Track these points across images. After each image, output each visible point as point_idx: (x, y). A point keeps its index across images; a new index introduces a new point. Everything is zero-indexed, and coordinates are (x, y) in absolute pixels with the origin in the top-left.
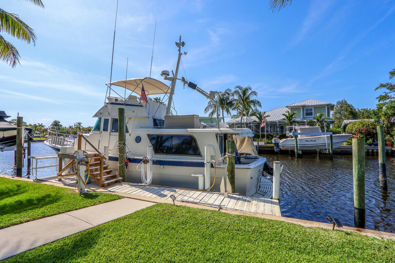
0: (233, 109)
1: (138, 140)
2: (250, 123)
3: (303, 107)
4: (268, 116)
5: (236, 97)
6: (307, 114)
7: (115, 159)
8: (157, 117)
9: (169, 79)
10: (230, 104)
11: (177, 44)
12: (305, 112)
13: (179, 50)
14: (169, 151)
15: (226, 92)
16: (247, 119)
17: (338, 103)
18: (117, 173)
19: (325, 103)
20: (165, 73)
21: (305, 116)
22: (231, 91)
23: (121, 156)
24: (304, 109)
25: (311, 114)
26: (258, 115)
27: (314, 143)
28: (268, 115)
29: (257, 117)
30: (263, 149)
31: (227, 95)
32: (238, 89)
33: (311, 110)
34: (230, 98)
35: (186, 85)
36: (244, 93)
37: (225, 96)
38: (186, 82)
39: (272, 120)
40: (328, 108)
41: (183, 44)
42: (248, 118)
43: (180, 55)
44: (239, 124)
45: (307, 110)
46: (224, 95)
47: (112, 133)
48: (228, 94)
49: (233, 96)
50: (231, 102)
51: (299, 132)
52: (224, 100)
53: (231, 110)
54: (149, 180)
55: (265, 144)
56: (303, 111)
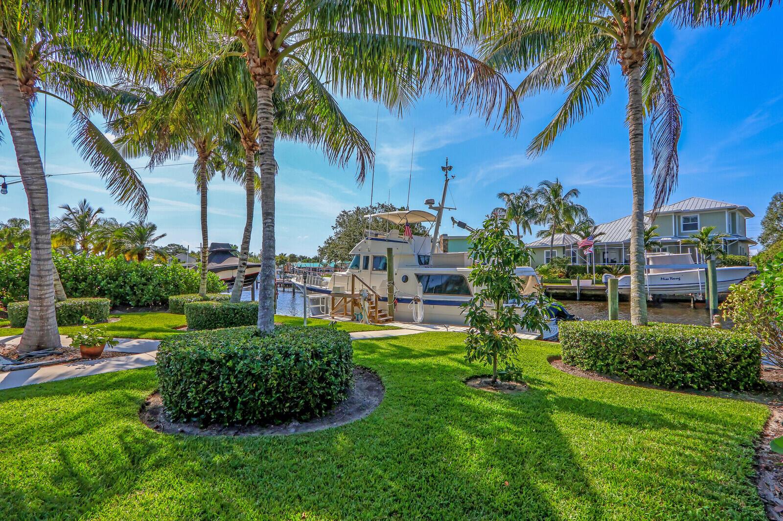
0: (536, 223)
1: (405, 279)
2: (569, 247)
3: (677, 213)
4: (601, 234)
5: (541, 201)
6: (686, 228)
7: (385, 299)
8: (422, 253)
9: (435, 208)
10: (532, 214)
11: (443, 168)
12: (682, 223)
13: (446, 175)
14: (439, 290)
15: (522, 193)
16: (564, 238)
17: (775, 197)
18: (387, 312)
19: (723, 205)
20: (430, 202)
21: (682, 231)
22: (530, 191)
23: (391, 296)
24: (679, 217)
25: (695, 227)
26: (582, 233)
27: (677, 282)
28: (603, 231)
29: (581, 236)
30: (589, 293)
31: (525, 198)
32: (545, 187)
33: (696, 219)
34: (531, 203)
35: (456, 225)
36: (556, 194)
37: (521, 200)
38: (456, 222)
39: (614, 241)
40: (733, 215)
41: (450, 168)
42: (567, 236)
43: (447, 181)
44: (548, 248)
45: (686, 219)
46: (519, 198)
47: (373, 272)
48: (527, 196)
49: (536, 199)
50: (533, 210)
51: (651, 263)
52: (519, 206)
53: (532, 226)
54: (420, 319)
55: (593, 283)
56: (678, 223)
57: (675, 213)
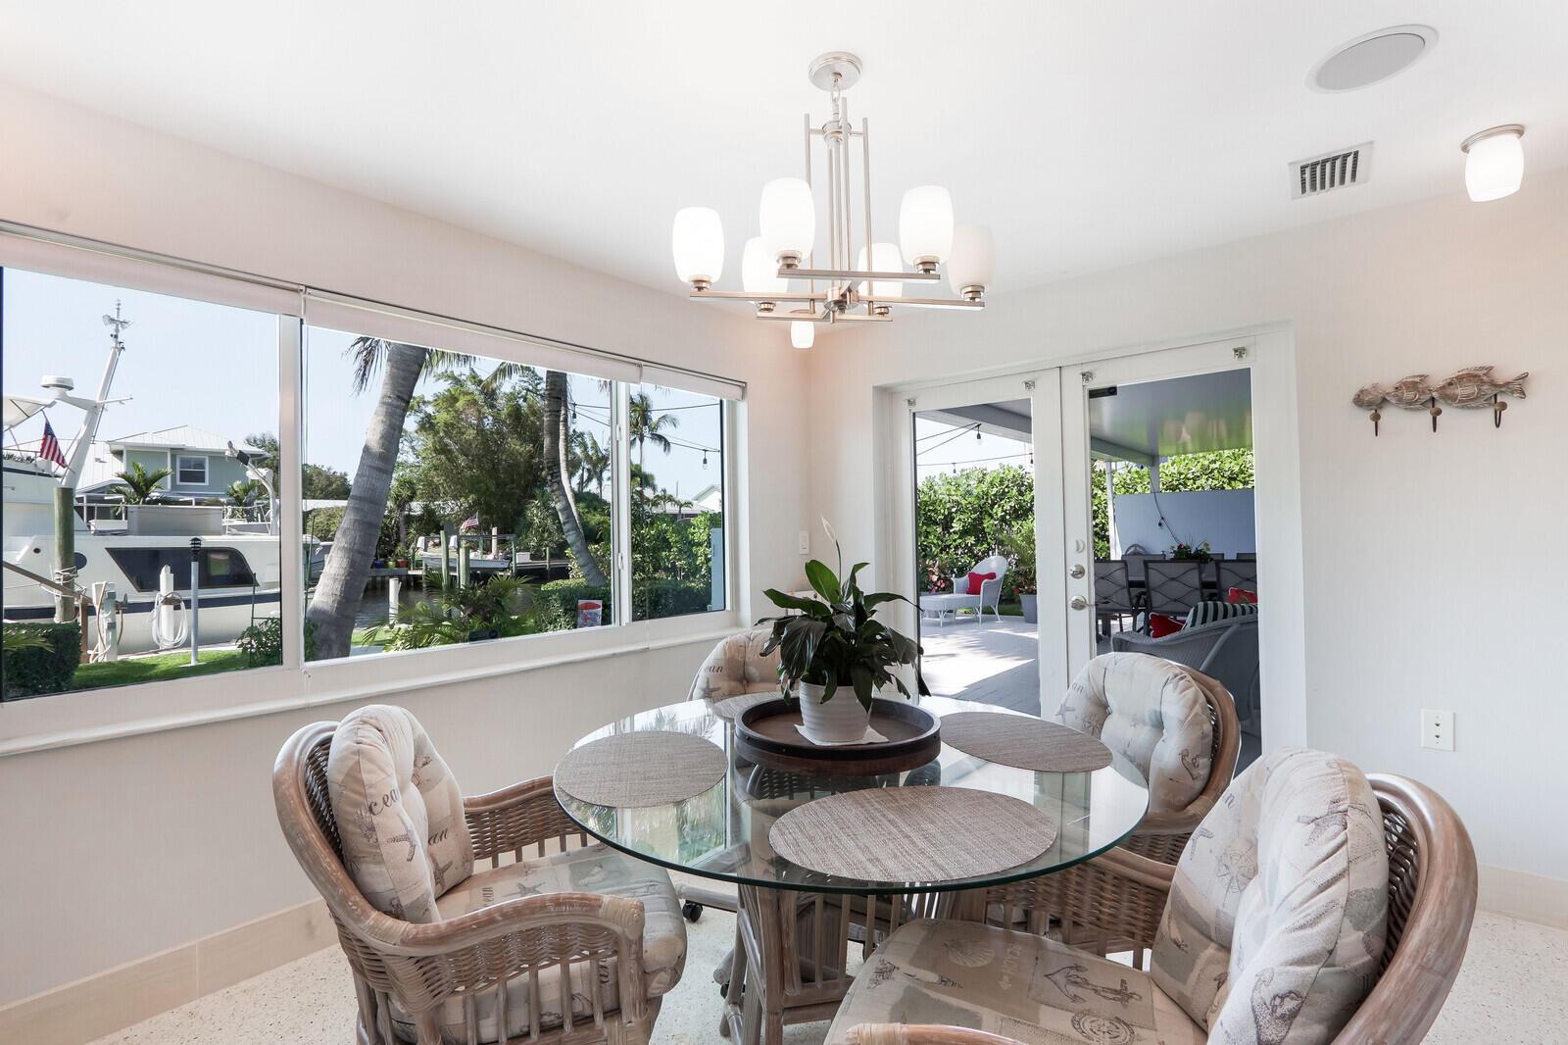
3: (175, 451)
6: (186, 477)
12: (180, 469)
24: (175, 458)
25: (200, 477)
33: (201, 463)
45: (186, 463)
56: (173, 467)
57: (172, 449)
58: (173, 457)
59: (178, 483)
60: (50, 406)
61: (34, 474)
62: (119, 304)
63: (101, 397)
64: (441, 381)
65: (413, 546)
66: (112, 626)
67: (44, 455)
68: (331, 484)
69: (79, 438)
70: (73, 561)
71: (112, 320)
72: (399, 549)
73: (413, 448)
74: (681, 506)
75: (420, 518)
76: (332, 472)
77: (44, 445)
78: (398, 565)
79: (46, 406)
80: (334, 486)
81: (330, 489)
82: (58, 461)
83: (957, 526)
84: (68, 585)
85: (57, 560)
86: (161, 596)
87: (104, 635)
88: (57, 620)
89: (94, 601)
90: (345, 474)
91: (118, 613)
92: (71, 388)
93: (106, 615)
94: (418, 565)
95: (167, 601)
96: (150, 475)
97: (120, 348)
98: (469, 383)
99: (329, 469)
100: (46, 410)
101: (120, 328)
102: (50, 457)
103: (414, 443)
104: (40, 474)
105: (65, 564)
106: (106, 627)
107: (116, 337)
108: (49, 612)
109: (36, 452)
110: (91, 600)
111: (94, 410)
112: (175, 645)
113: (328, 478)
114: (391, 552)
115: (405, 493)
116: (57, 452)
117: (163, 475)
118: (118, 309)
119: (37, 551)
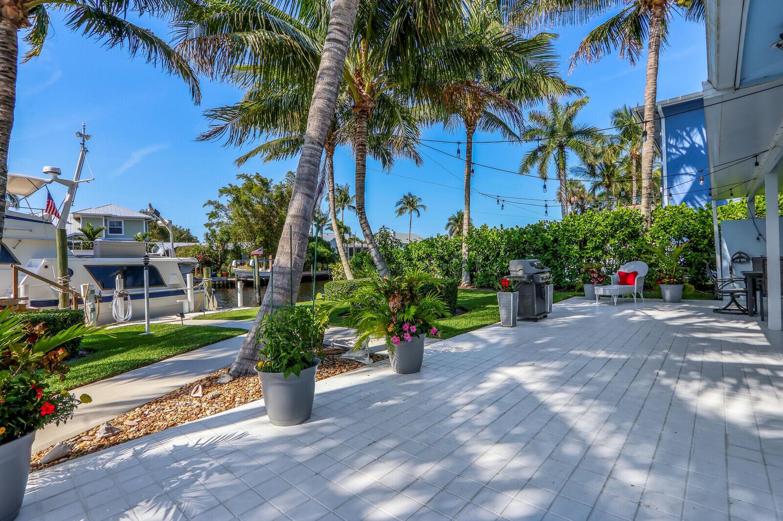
3: (107, 217)
6: (112, 231)
12: (109, 227)
25: (119, 231)
33: (120, 223)
45: (112, 223)
56: (106, 225)
57: (105, 216)
58: (106, 221)
59: (109, 234)
60: (50, 183)
61: (42, 222)
62: (84, 126)
63: (76, 179)
64: (241, 179)
65: (229, 265)
66: (93, 310)
67: (48, 211)
68: (182, 235)
69: (65, 201)
70: (67, 272)
71: (81, 135)
72: (223, 267)
73: (227, 214)
74: (363, 243)
75: (233, 251)
76: (182, 228)
77: (48, 205)
78: (222, 275)
79: (48, 183)
80: (183, 236)
81: (182, 237)
82: (55, 215)
83: (590, 245)
84: (65, 286)
85: (59, 272)
86: (117, 292)
87: (89, 315)
88: (60, 307)
89: (82, 295)
90: (189, 230)
91: (96, 302)
92: (59, 174)
93: (89, 304)
94: (233, 275)
95: (120, 295)
96: (95, 229)
97: (85, 151)
98: (255, 180)
99: (180, 227)
100: (48, 185)
101: (86, 140)
102: (51, 213)
103: (228, 212)
104: (45, 223)
105: (63, 274)
106: (90, 311)
107: (83, 144)
108: (56, 303)
109: (43, 210)
110: (80, 295)
111: (72, 187)
112: (125, 320)
113: (180, 232)
114: (218, 269)
115: (225, 238)
116: (55, 210)
117: (101, 230)
118: (84, 128)
119: (46, 267)
